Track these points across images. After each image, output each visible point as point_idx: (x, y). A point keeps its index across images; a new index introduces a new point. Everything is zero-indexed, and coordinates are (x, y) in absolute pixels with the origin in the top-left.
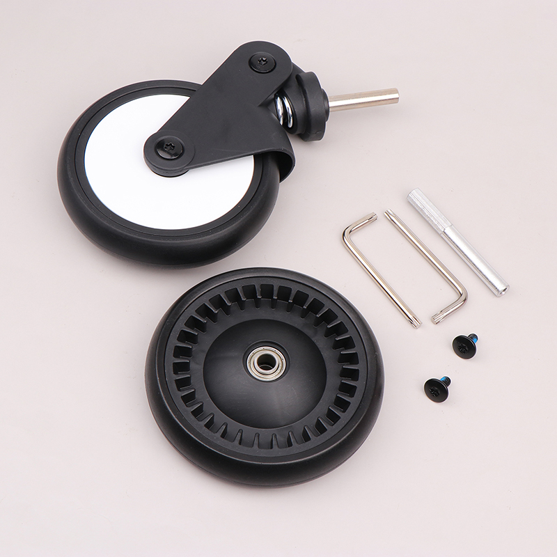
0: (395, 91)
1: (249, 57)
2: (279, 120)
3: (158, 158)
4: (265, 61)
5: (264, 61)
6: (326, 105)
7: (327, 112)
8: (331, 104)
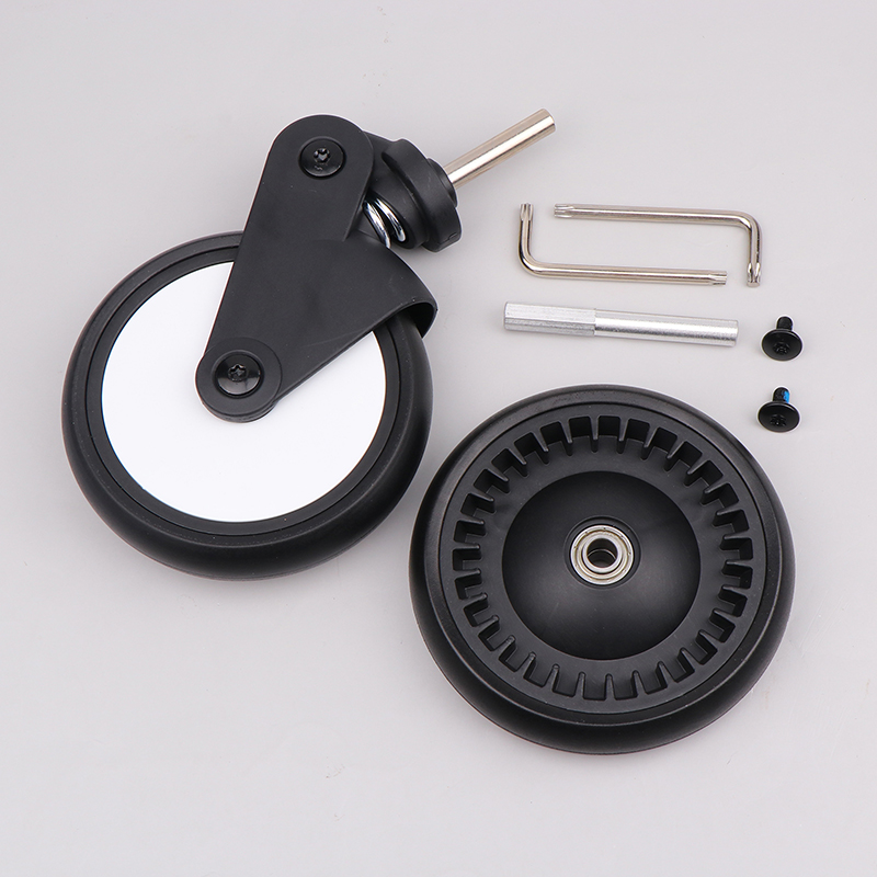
0: (543, 115)
1: (298, 156)
2: (384, 242)
3: (227, 399)
4: (326, 152)
5: (323, 154)
6: (446, 183)
7: (452, 194)
8: (453, 177)
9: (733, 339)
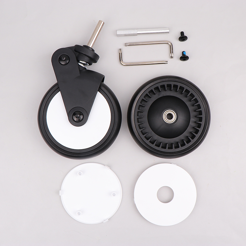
6: (90, 48)
9: (168, 32)
